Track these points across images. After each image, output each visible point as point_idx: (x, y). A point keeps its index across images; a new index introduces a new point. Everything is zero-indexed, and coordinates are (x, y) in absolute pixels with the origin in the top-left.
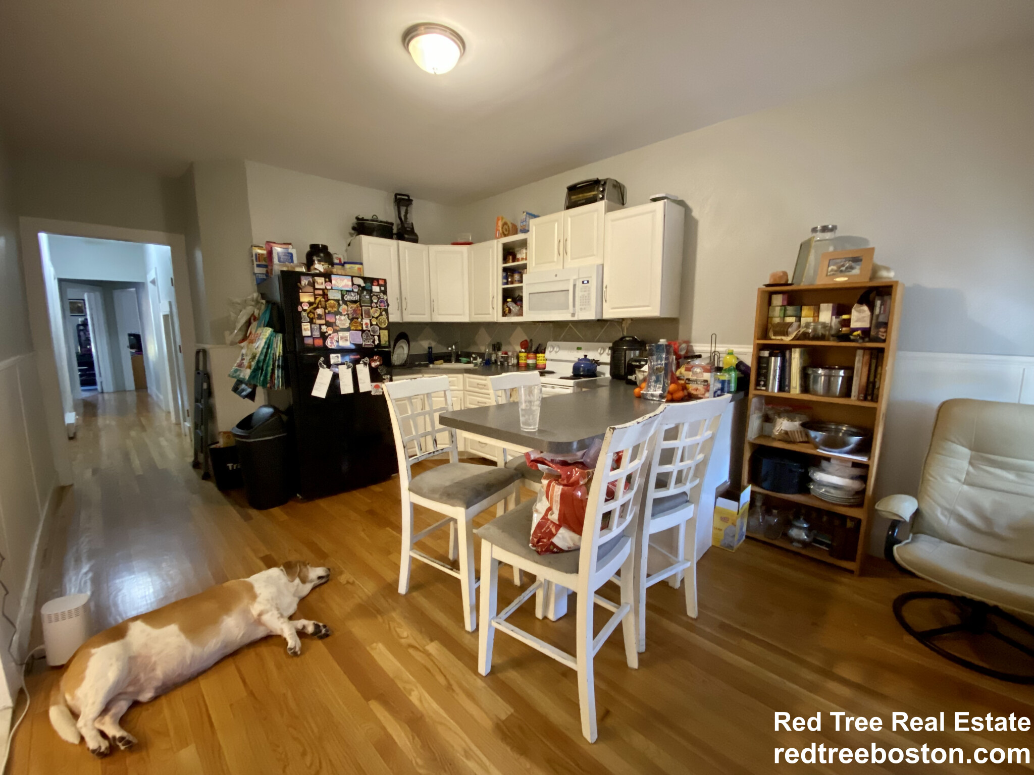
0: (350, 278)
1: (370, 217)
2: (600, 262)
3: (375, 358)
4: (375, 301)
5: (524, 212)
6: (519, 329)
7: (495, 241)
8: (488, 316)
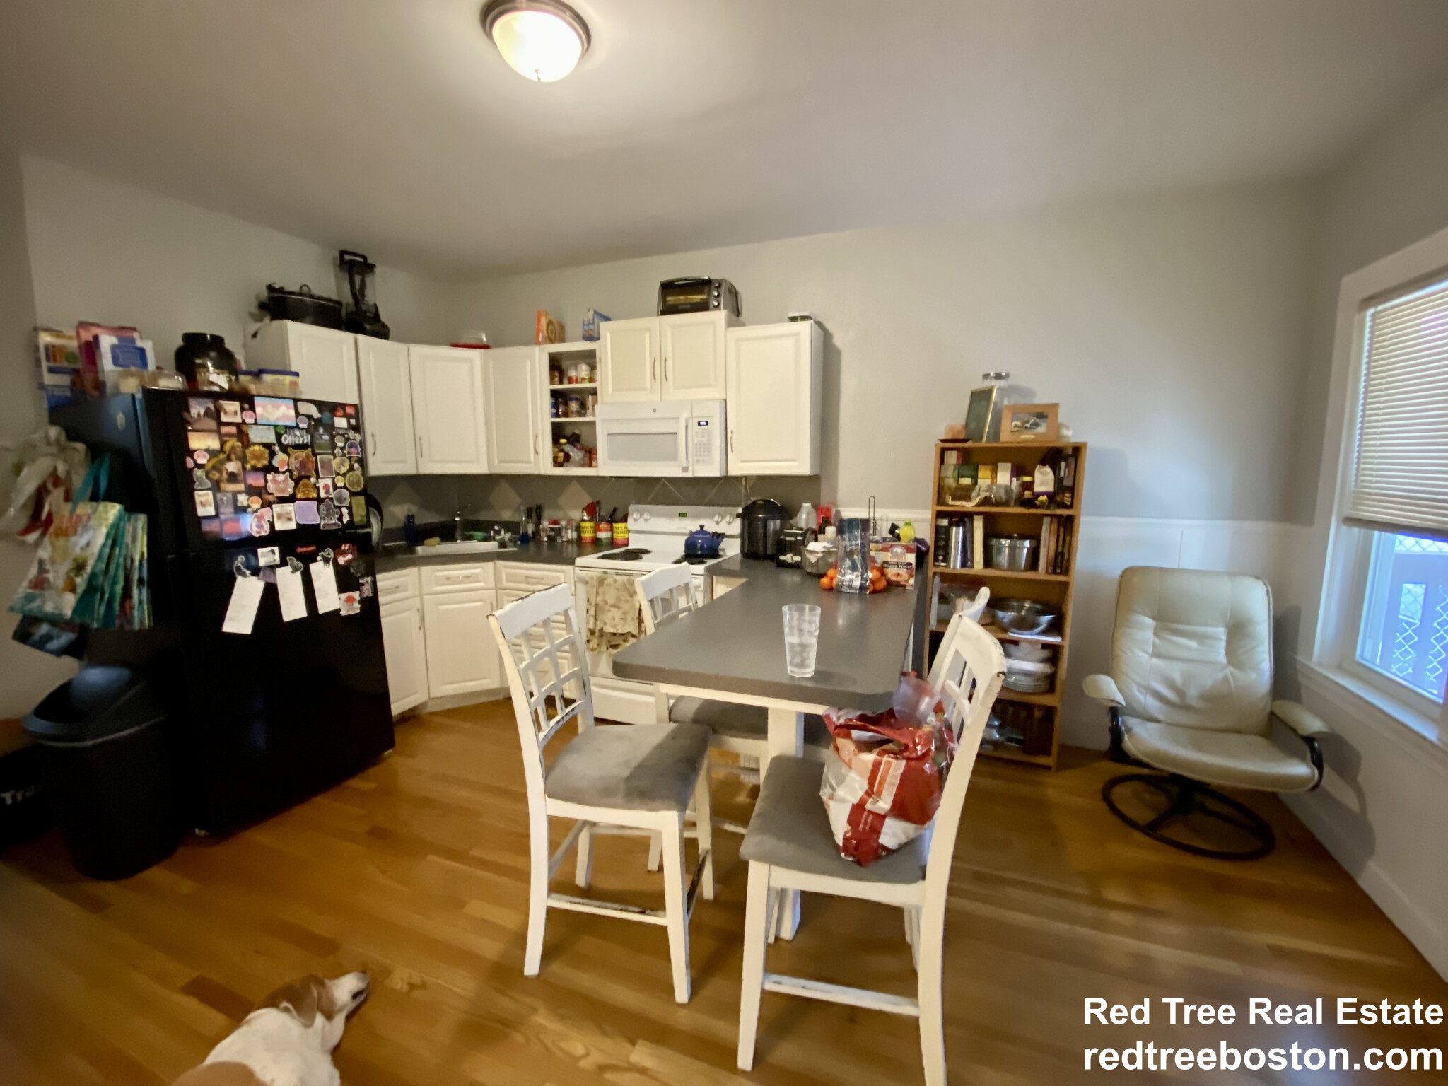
0: (291, 402)
1: (296, 289)
2: (718, 395)
3: (343, 548)
4: (340, 444)
5: (589, 310)
6: (575, 487)
7: (537, 348)
8: (527, 465)
